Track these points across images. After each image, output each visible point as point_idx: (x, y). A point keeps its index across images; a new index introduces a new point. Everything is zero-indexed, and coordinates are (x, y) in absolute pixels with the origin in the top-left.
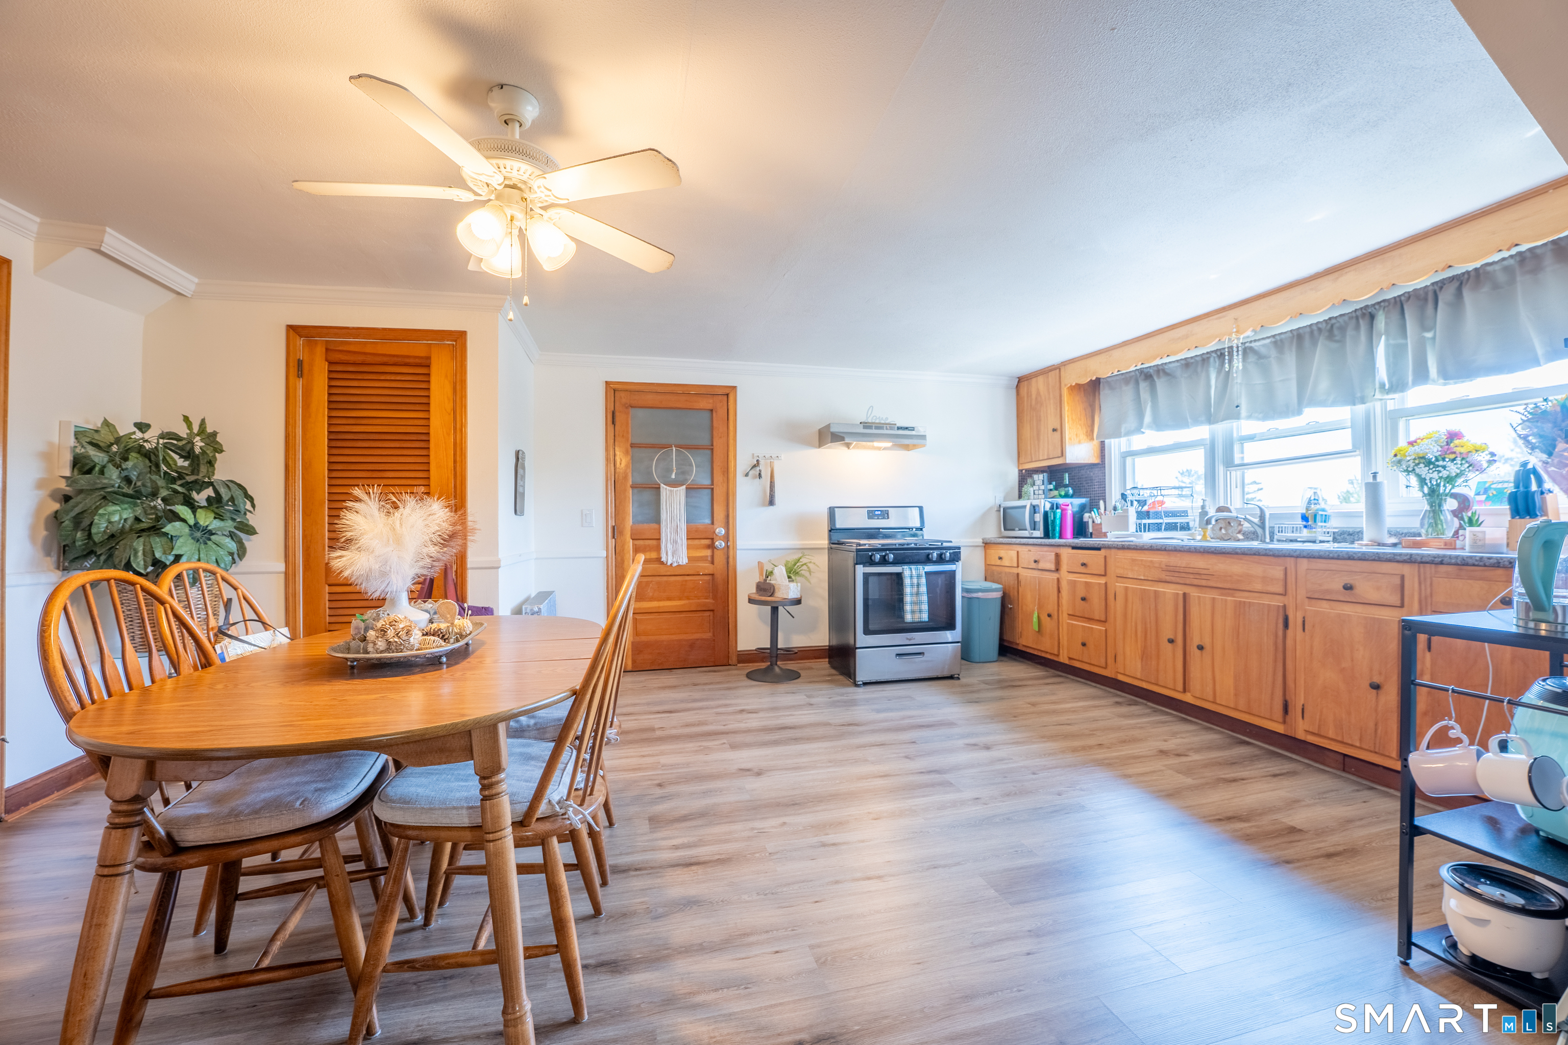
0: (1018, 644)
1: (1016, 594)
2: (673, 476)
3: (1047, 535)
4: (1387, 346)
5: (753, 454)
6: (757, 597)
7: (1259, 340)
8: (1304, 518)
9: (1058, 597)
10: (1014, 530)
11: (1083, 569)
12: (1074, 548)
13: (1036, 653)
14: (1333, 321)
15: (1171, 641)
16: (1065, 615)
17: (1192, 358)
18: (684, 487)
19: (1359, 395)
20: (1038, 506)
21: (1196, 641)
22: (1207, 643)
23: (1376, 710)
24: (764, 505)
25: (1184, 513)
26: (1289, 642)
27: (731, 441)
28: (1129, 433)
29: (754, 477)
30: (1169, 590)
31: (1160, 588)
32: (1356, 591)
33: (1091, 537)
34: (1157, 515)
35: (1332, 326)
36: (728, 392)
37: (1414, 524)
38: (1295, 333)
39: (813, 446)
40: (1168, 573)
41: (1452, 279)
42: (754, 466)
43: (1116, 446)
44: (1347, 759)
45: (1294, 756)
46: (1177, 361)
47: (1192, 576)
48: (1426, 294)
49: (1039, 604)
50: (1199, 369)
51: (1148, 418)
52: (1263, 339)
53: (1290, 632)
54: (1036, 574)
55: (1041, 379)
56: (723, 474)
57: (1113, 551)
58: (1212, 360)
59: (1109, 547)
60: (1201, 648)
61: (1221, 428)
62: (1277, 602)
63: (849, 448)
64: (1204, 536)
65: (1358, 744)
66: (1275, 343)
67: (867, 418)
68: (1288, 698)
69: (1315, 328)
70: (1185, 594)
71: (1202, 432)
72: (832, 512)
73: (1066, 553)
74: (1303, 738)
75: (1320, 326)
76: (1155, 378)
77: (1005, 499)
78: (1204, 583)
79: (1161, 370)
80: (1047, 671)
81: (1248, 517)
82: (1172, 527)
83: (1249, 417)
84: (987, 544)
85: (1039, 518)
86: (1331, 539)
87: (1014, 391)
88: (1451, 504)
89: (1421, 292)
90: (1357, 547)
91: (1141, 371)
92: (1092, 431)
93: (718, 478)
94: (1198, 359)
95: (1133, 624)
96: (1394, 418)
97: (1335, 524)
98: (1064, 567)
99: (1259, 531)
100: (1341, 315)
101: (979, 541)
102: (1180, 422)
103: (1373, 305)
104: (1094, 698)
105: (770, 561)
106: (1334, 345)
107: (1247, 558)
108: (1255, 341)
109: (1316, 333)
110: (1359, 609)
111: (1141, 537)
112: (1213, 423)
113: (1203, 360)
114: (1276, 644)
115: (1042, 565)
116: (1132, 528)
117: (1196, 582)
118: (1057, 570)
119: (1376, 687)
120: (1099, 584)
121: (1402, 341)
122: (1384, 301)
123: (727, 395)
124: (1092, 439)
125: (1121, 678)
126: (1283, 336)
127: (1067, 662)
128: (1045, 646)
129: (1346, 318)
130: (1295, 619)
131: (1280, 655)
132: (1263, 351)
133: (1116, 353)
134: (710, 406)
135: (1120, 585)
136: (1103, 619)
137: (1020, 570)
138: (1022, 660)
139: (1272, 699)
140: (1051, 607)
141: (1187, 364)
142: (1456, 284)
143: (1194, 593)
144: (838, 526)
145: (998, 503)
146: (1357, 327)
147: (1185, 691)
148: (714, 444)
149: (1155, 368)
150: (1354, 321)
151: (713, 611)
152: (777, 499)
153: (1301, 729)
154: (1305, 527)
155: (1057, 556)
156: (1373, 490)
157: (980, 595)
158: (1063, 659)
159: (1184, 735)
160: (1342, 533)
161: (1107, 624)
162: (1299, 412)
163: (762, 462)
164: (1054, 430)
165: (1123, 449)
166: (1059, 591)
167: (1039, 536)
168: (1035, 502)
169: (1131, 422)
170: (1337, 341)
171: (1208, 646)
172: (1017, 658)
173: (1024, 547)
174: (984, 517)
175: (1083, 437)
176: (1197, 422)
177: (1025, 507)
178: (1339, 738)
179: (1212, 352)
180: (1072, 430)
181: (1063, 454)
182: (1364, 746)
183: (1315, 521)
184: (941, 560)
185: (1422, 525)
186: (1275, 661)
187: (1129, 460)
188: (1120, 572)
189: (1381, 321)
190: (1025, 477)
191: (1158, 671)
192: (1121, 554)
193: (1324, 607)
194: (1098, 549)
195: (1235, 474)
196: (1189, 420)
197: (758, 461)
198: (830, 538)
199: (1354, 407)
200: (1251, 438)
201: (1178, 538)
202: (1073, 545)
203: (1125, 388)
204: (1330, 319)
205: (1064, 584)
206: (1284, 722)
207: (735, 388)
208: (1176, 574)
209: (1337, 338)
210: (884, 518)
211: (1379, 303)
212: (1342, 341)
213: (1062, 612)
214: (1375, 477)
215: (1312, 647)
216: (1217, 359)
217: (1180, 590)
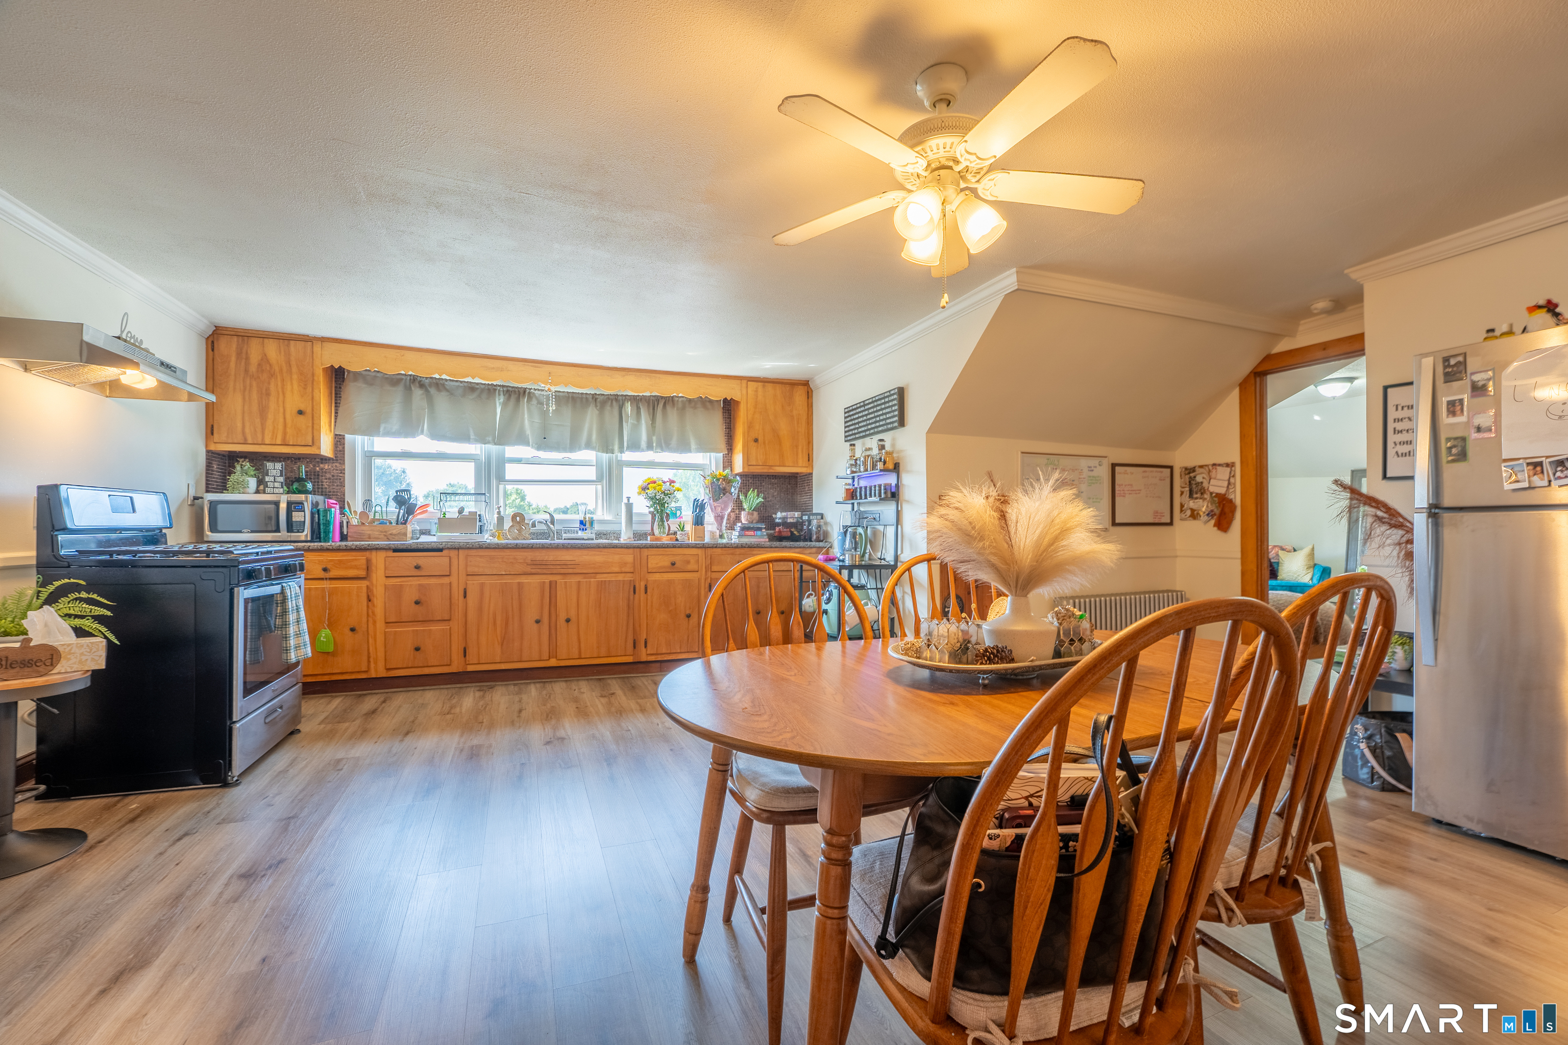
3: (317, 537)
4: (630, 422)
8: (582, 524)
9: (369, 605)
10: (239, 532)
11: (415, 572)
12: (393, 550)
13: (326, 678)
14: (598, 397)
15: (538, 622)
16: (381, 624)
19: (609, 447)
21: (563, 617)
22: (573, 614)
23: (688, 629)
26: (637, 602)
30: (535, 580)
31: (524, 580)
32: (677, 565)
35: (595, 399)
40: (534, 567)
41: (663, 397)
43: (358, 443)
46: (461, 382)
47: (559, 567)
48: (650, 400)
49: (330, 619)
50: (484, 396)
51: (423, 426)
53: (637, 596)
54: (326, 585)
55: (271, 344)
57: (461, 551)
58: (498, 392)
59: (455, 548)
60: (567, 621)
62: (628, 577)
66: (556, 397)
67: (122, 332)
68: (636, 638)
70: (550, 582)
73: (382, 557)
74: (645, 660)
76: (432, 389)
77: (196, 490)
78: (570, 571)
79: (439, 384)
85: (301, 517)
91: (412, 378)
92: (331, 421)
94: (483, 387)
95: (491, 615)
97: (601, 528)
98: (379, 573)
100: (602, 395)
103: (620, 396)
106: (598, 412)
107: (606, 550)
108: (539, 390)
109: (584, 400)
110: (678, 575)
112: (498, 444)
113: (489, 390)
114: (628, 605)
115: (335, 573)
117: (562, 571)
118: (367, 576)
119: (689, 616)
120: (443, 584)
122: (626, 396)
124: (331, 430)
125: (471, 668)
126: (561, 394)
127: (384, 674)
128: (341, 667)
129: (605, 398)
130: (641, 587)
131: (631, 612)
132: (542, 399)
135: (472, 583)
136: (446, 618)
139: (626, 641)
140: (355, 619)
141: (471, 387)
142: (664, 401)
143: (559, 579)
146: (612, 405)
147: (549, 658)
149: (433, 381)
150: (611, 401)
153: (644, 655)
155: (368, 561)
158: (380, 672)
161: (451, 622)
162: (572, 450)
164: (301, 412)
165: (376, 448)
166: (370, 600)
169: (396, 424)
170: (599, 410)
171: (574, 619)
175: (327, 426)
176: (482, 441)
179: (498, 386)
180: (324, 418)
181: (314, 443)
183: (589, 526)
186: (628, 617)
187: (375, 459)
188: (474, 570)
189: (627, 407)
190: (227, 462)
191: (520, 650)
192: (473, 553)
193: (657, 577)
194: (441, 550)
196: (472, 437)
199: (603, 454)
200: (518, 461)
203: (389, 387)
205: (379, 592)
206: (633, 655)
208: (544, 567)
209: (599, 408)
212: (602, 411)
213: (375, 622)
214: (628, 500)
215: (652, 602)
216: (502, 393)
217: (547, 579)
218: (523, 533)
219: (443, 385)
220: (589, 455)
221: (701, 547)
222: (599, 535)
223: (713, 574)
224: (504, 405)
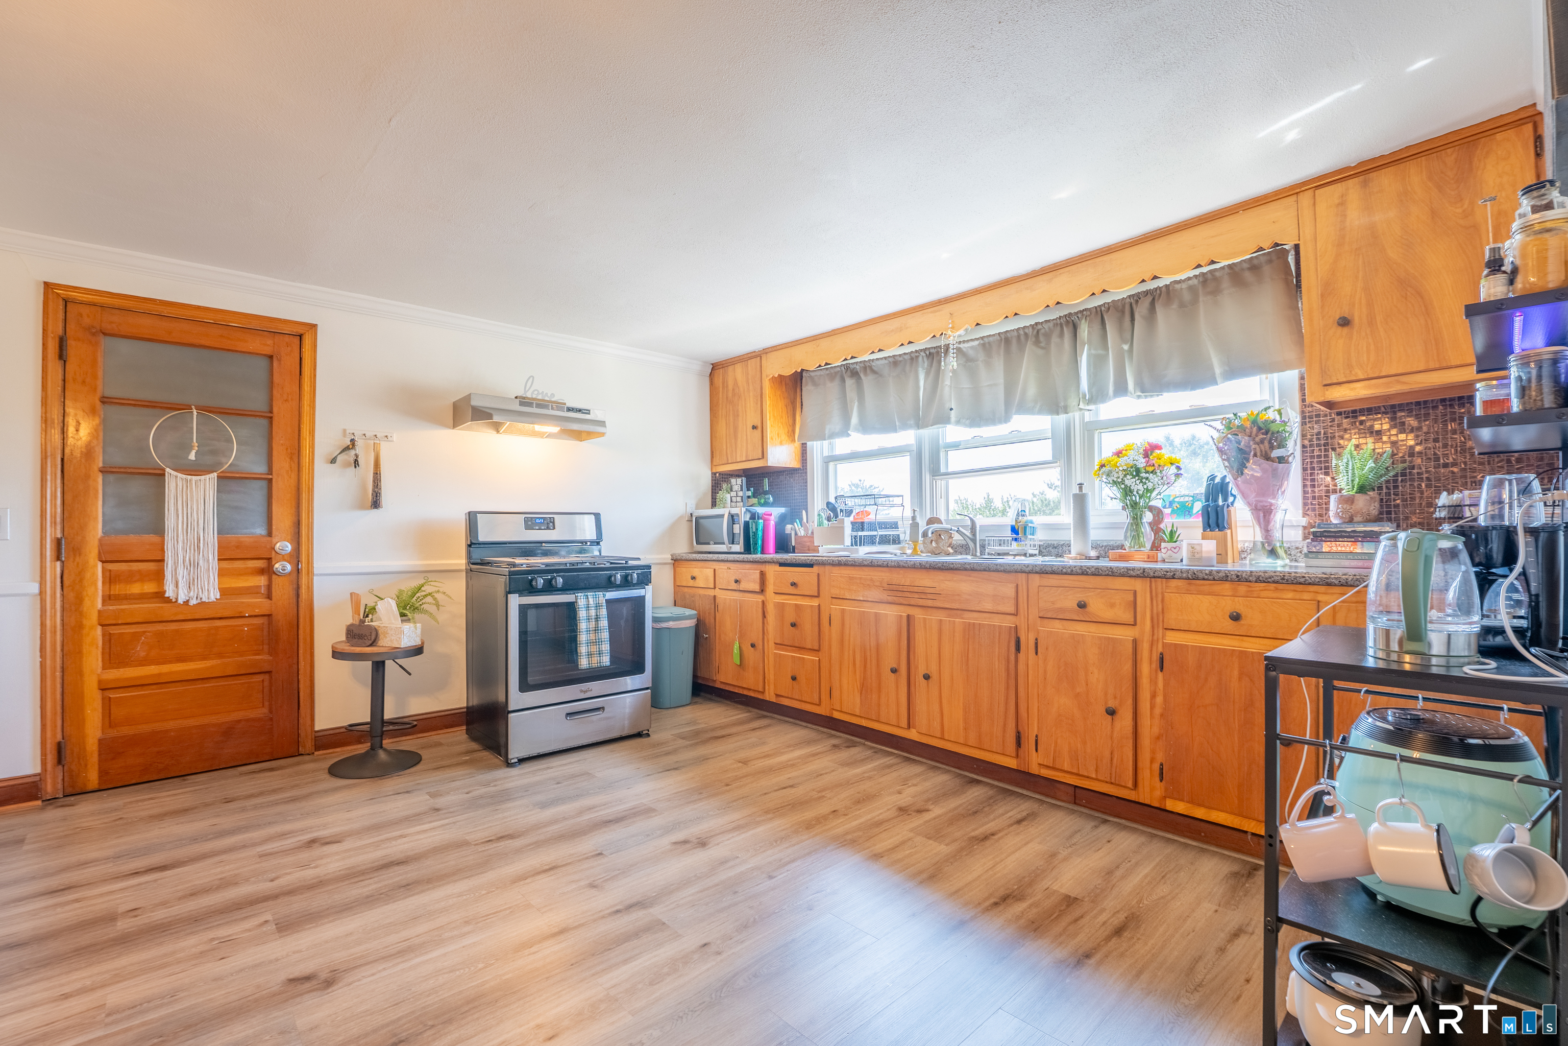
0: (715, 681)
1: (713, 620)
2: (192, 456)
3: (748, 549)
4: (1089, 356)
5: (345, 431)
6: (348, 648)
7: (968, 341)
8: (1014, 530)
9: (763, 623)
10: (709, 544)
11: (792, 590)
12: (782, 565)
13: (738, 691)
14: (1039, 327)
15: (894, 671)
16: (772, 644)
17: (900, 355)
18: (215, 475)
19: (1062, 404)
20: (737, 515)
21: (922, 670)
22: (933, 670)
23: (1112, 737)
24: (362, 507)
25: (894, 526)
26: (1021, 667)
27: (306, 408)
28: (832, 436)
29: (346, 465)
30: (891, 613)
31: (881, 610)
32: (1089, 609)
33: (794, 552)
34: (872, 526)
35: (1038, 332)
36: (301, 332)
37: (1118, 536)
38: (1003, 337)
39: (444, 425)
40: (890, 593)
41: (1147, 293)
42: (347, 449)
43: (818, 449)
44: (1078, 791)
45: (1025, 792)
46: (885, 358)
47: (916, 596)
48: (1124, 306)
49: (740, 632)
50: (908, 368)
51: (854, 420)
52: (972, 340)
53: (1022, 656)
54: (737, 596)
55: (739, 368)
56: (291, 458)
57: (827, 568)
58: (920, 359)
59: (823, 564)
60: (927, 677)
61: (927, 433)
62: (1008, 622)
63: (498, 432)
64: (915, 549)
65: (1094, 776)
66: (984, 345)
67: (526, 392)
68: (1020, 729)
69: (1021, 332)
70: (908, 616)
71: (907, 437)
72: (472, 519)
73: (772, 571)
74: (1037, 773)
75: (1026, 331)
76: (862, 375)
77: (697, 508)
78: (930, 603)
79: (868, 367)
80: (750, 712)
81: (960, 529)
82: (885, 540)
83: (958, 422)
84: (676, 561)
85: (738, 529)
86: (1037, 552)
87: (708, 379)
88: (1148, 517)
89: (1120, 304)
90: (1069, 560)
91: (847, 367)
92: (794, 431)
93: (281, 463)
94: (906, 357)
95: (851, 652)
96: (1091, 429)
97: (1041, 536)
98: (770, 588)
99: (971, 544)
100: (1046, 321)
101: (668, 557)
102: (888, 427)
103: (1076, 313)
104: (809, 742)
105: (371, 592)
106: (1040, 352)
107: (975, 574)
108: (964, 342)
109: (1022, 338)
110: (1093, 628)
111: (857, 551)
112: (922, 428)
113: (912, 359)
114: (1008, 670)
115: (744, 586)
116: (848, 541)
117: (921, 602)
118: (762, 591)
119: (1111, 712)
120: (812, 606)
121: (1101, 352)
122: (1086, 310)
123: (301, 336)
124: (793, 440)
125: (836, 715)
126: (991, 339)
127: (773, 699)
128: (748, 682)
129: (1051, 324)
130: (1027, 641)
131: (1012, 682)
132: (971, 353)
133: (824, 343)
134: (268, 350)
135: (836, 607)
136: (816, 648)
137: (717, 592)
138: (719, 699)
139: (1004, 731)
140: (755, 635)
141: (895, 362)
142: (1149, 298)
143: (918, 614)
144: (481, 538)
145: (689, 511)
146: (1062, 335)
147: (909, 727)
148: (275, 410)
149: (862, 365)
150: (1059, 328)
151: (269, 672)
152: (385, 499)
153: (1035, 763)
154: (1016, 540)
155: (763, 575)
156: (1080, 501)
157: (671, 624)
158: (770, 696)
159: (915, 782)
160: (1048, 546)
161: (820, 653)
162: (1006, 419)
163: (360, 443)
164: (754, 427)
165: (826, 454)
166: (764, 616)
167: (738, 550)
168: (734, 511)
169: (835, 424)
170: (1042, 348)
171: (935, 676)
172: (714, 697)
173: (722, 564)
174: (672, 529)
175: (784, 437)
176: (905, 426)
177: (722, 516)
178: (1075, 771)
179: (921, 350)
180: (773, 429)
181: (763, 456)
182: (1099, 778)
183: (1025, 534)
184: (627, 583)
185: (1126, 537)
186: (1007, 688)
187: (831, 465)
188: (835, 592)
189: (1084, 330)
190: (719, 481)
191: (879, 705)
192: (836, 571)
193: (1057, 626)
194: (811, 566)
195: (941, 483)
196: (897, 424)
197: (353, 441)
198: (469, 556)
199: (1056, 417)
200: (956, 446)
201: (891, 553)
202: (781, 561)
203: (829, 384)
204: (1036, 324)
205: (770, 608)
206: (1017, 756)
207: (314, 326)
208: (900, 594)
209: (1042, 345)
210: (548, 528)
211: (1081, 312)
212: (1046, 348)
213: (768, 641)
214: (1081, 488)
215: (1045, 672)
216: (925, 359)
217: (904, 611)
218: (941, 544)
219: (870, 367)
220: (1043, 422)
221: (1137, 576)
222: (1045, 549)
223: (1169, 633)
224: (927, 374)
